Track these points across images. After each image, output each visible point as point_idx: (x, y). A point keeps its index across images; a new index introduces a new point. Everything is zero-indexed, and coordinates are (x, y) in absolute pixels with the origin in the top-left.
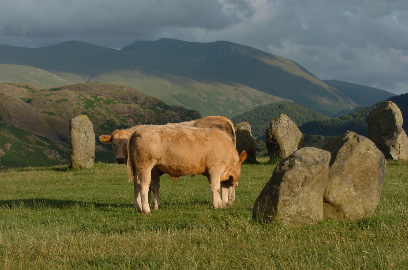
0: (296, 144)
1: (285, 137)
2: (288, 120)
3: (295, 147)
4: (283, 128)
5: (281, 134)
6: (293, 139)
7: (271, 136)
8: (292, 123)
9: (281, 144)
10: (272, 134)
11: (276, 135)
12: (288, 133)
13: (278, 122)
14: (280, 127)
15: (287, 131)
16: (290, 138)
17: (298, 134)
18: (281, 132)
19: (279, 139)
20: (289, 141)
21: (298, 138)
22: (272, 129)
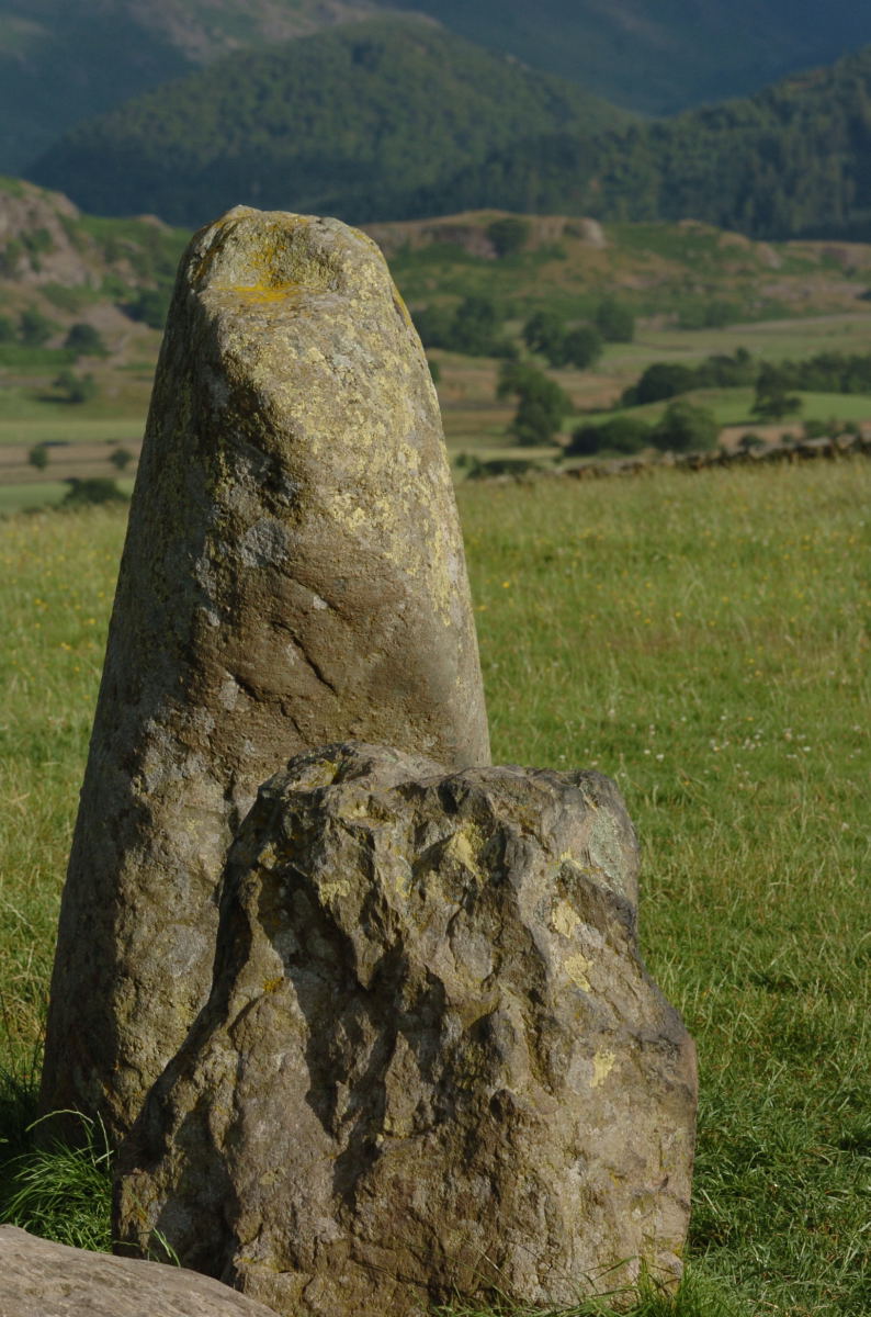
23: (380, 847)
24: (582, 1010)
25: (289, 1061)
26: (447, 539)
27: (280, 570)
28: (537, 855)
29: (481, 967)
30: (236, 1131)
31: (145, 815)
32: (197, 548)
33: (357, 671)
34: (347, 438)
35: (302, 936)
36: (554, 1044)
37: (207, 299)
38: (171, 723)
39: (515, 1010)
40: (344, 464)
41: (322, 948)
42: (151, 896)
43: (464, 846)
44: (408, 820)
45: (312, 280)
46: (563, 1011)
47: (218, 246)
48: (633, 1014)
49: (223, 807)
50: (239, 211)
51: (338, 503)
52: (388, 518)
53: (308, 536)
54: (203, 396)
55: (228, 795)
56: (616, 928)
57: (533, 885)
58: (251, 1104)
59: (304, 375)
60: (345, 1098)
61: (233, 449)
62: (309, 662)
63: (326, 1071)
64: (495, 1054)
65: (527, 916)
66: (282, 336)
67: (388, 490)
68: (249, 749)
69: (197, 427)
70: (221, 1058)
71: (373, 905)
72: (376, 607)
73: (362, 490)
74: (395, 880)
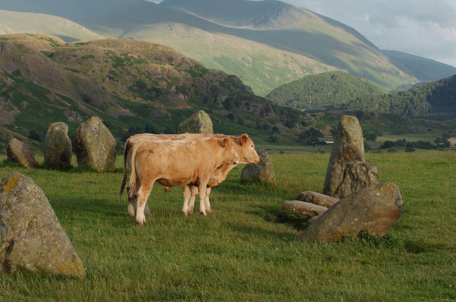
0: (107, 152)
1: (94, 143)
2: (99, 123)
3: (105, 154)
4: (92, 132)
5: (90, 139)
6: (103, 145)
7: (80, 141)
8: (104, 127)
9: (89, 151)
10: (80, 138)
11: (84, 140)
12: (98, 138)
13: (88, 125)
14: (89, 131)
15: (97, 135)
16: (100, 144)
17: (109, 140)
18: (90, 137)
19: (87, 144)
20: (98, 148)
21: (109, 144)
22: (80, 133)
23: (357, 168)
24: (373, 182)
25: (349, 186)
26: (363, 146)
27: (348, 147)
28: (370, 170)
29: (365, 178)
30: (344, 191)
31: (334, 169)
32: (340, 145)
33: (354, 157)
34: (354, 136)
35: (350, 176)
36: (370, 185)
37: (342, 123)
38: (337, 161)
39: (367, 182)
40: (354, 138)
41: (352, 176)
42: (334, 176)
43: (364, 169)
44: (359, 166)
45: (352, 122)
46: (371, 182)
47: (343, 118)
48: (377, 183)
49: (341, 169)
50: (345, 115)
51: (353, 142)
52: (358, 144)
53: (350, 145)
54: (342, 132)
55: (342, 168)
56: (376, 176)
57: (370, 172)
58: (345, 189)
59: (351, 130)
60: (353, 189)
61: (344, 136)
62: (350, 156)
63: (352, 187)
64: (366, 186)
65: (369, 175)
66: (349, 127)
67: (358, 141)
68: (344, 164)
69: (341, 134)
70: (343, 185)
71: (357, 173)
72: (356, 151)
73: (355, 141)
74: (358, 171)
